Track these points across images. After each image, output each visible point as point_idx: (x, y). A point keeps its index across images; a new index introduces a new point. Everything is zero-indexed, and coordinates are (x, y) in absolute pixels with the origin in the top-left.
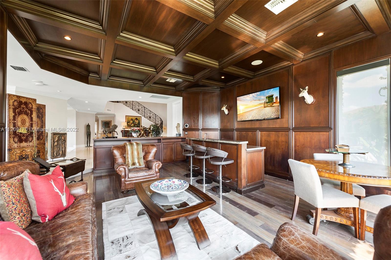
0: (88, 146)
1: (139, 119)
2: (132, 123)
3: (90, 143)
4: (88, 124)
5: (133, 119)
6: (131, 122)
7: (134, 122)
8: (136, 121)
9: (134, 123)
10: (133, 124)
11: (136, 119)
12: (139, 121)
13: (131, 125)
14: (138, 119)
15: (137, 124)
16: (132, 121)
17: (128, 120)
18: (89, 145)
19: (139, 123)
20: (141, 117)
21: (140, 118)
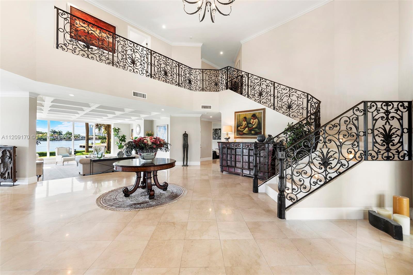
0: (185, 164)
1: (260, 116)
2: (246, 127)
3: (187, 161)
4: (186, 132)
5: (247, 117)
6: (244, 123)
7: (249, 123)
8: (252, 120)
9: (250, 125)
10: (247, 129)
11: (254, 116)
12: (260, 120)
13: (244, 132)
14: (257, 115)
15: (255, 128)
16: (246, 122)
17: (238, 121)
18: (187, 163)
19: (259, 126)
20: (264, 110)
21: (262, 111)
